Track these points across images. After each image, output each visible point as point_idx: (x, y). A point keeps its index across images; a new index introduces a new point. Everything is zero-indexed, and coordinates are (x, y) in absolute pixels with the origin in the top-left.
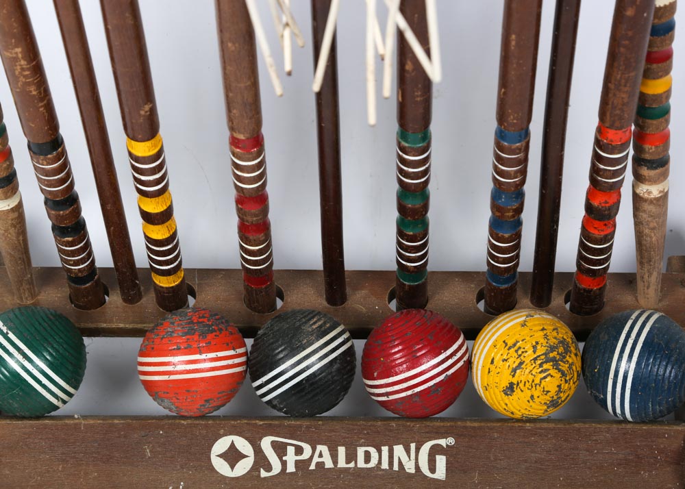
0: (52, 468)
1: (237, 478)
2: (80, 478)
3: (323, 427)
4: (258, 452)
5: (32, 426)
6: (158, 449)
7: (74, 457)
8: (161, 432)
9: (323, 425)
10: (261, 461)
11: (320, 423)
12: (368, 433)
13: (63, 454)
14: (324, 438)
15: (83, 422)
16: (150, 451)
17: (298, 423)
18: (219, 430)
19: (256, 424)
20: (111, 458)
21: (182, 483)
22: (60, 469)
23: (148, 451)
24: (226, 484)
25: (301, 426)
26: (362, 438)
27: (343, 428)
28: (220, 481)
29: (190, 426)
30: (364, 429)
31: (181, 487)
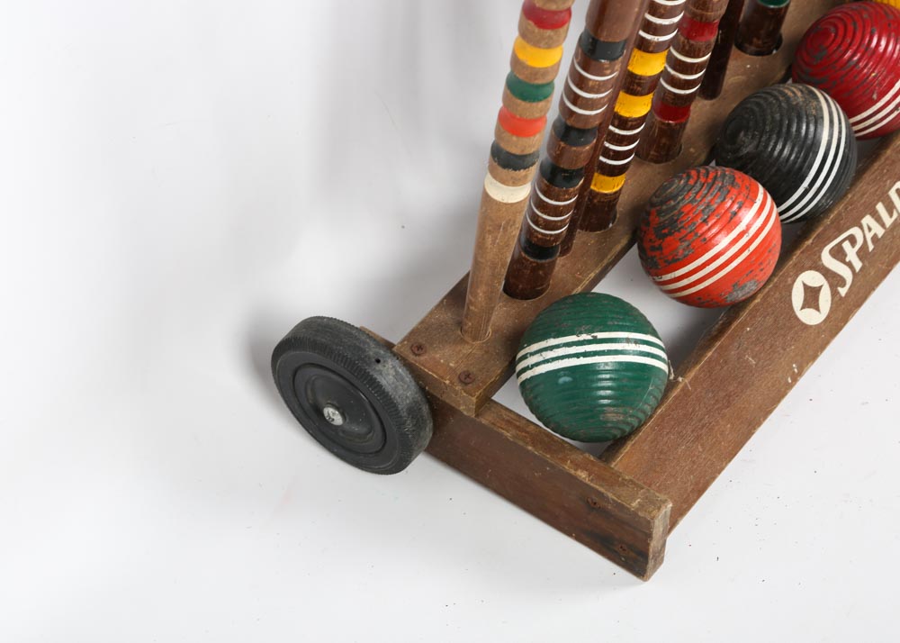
0: (694, 455)
1: (828, 317)
2: (720, 443)
3: (855, 198)
4: (827, 273)
5: (652, 429)
6: (757, 349)
7: (703, 426)
8: (748, 329)
9: (854, 195)
10: (834, 280)
11: (850, 196)
12: (888, 171)
13: (693, 431)
14: (861, 209)
15: (686, 381)
16: (753, 358)
17: (836, 212)
18: (786, 282)
19: (808, 246)
20: (730, 396)
21: (794, 365)
22: (701, 450)
23: (750, 359)
24: (824, 331)
25: (839, 214)
26: (886, 180)
27: (868, 184)
28: (818, 332)
29: (764, 299)
30: (883, 170)
31: (796, 370)
